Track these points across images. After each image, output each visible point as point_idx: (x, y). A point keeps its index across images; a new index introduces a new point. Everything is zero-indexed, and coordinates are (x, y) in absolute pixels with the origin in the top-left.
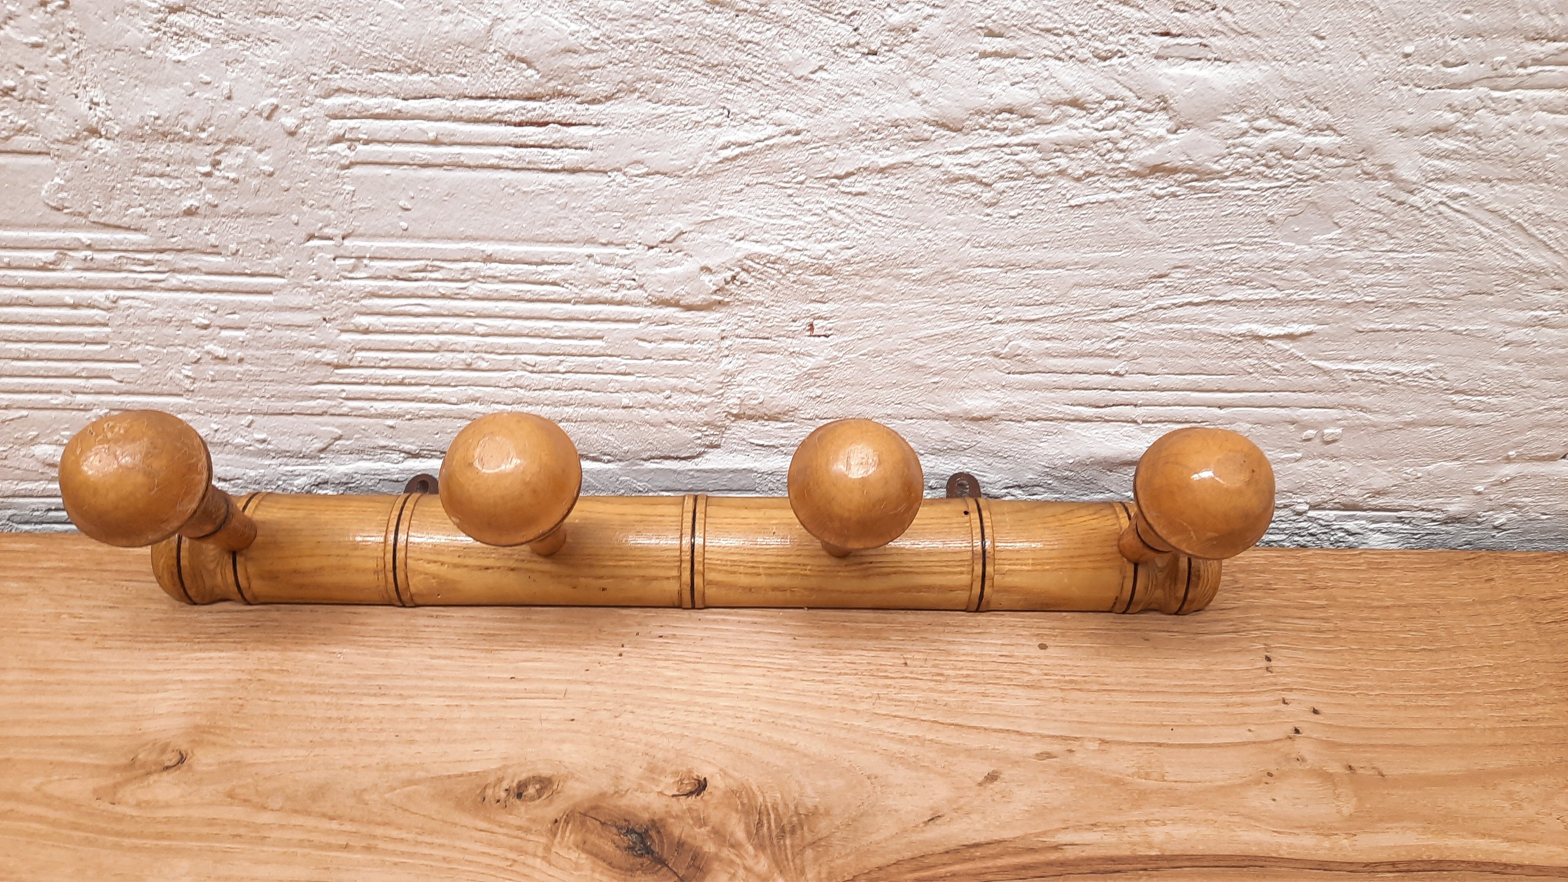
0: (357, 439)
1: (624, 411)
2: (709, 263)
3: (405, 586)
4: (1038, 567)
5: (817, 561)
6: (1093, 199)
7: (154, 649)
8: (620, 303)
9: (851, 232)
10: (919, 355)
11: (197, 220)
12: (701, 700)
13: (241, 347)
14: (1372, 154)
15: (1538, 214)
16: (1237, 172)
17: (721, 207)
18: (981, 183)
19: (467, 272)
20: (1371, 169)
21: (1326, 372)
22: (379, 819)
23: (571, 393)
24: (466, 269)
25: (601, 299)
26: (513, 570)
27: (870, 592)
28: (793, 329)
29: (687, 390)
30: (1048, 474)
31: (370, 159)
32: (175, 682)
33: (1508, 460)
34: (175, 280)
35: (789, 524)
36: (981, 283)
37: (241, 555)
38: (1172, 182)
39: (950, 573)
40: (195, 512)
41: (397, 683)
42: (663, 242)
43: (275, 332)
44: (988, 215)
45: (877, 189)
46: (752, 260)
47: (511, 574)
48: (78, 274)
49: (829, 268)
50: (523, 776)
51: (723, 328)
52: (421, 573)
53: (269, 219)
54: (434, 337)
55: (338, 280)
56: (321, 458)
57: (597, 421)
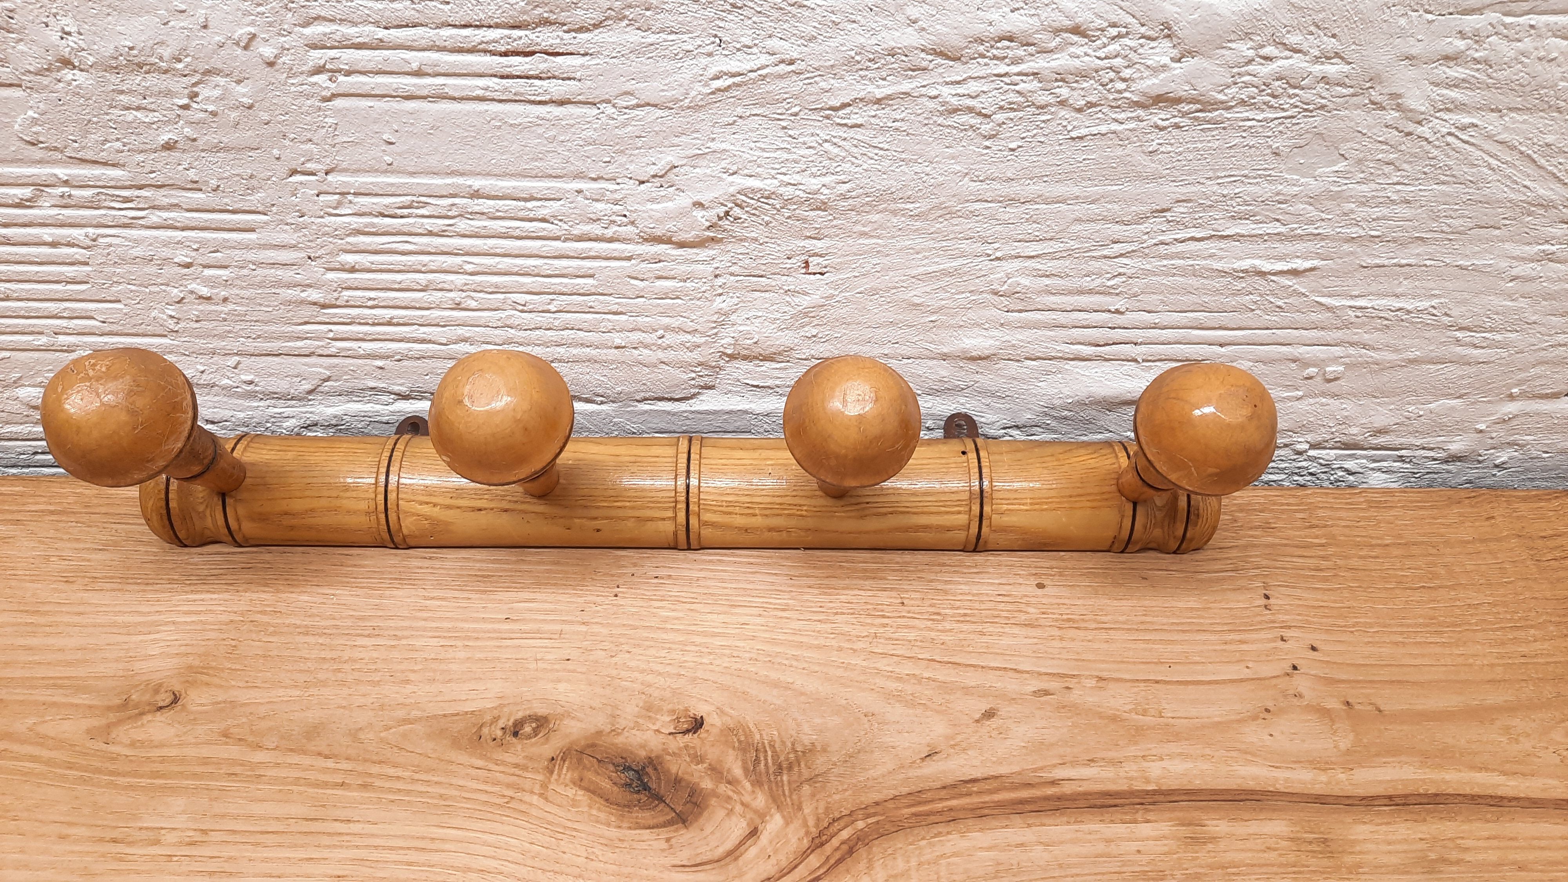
0: (346, 381)
1: (616, 351)
2: (704, 198)
3: (397, 526)
4: (1037, 507)
5: (813, 502)
6: (1094, 130)
7: (144, 591)
8: (611, 240)
9: (847, 166)
10: (916, 294)
11: (176, 154)
12: (698, 639)
13: (225, 286)
14: (1380, 83)
15: (1548, 145)
16: (1243, 102)
17: (714, 139)
18: (980, 114)
19: (454, 208)
20: (1379, 99)
21: (1329, 309)
22: (375, 758)
23: (562, 332)
24: (453, 205)
25: (592, 236)
26: (506, 511)
27: (867, 532)
28: (788, 266)
29: (680, 330)
30: (1046, 414)
31: (352, 91)
32: (167, 623)
33: (1512, 397)
34: (155, 217)
35: (785, 465)
36: (980, 218)
37: (231, 497)
38: (1176, 113)
39: (947, 513)
40: (181, 451)
41: (391, 623)
42: (654, 176)
43: (259, 271)
44: (987, 147)
45: (873, 120)
46: (746, 195)
47: (505, 516)
48: (56, 211)
49: (825, 203)
50: (520, 715)
51: (717, 265)
52: (413, 514)
53: (250, 154)
54: (421, 276)
55: (322, 217)
56: (310, 400)
57: (589, 361)
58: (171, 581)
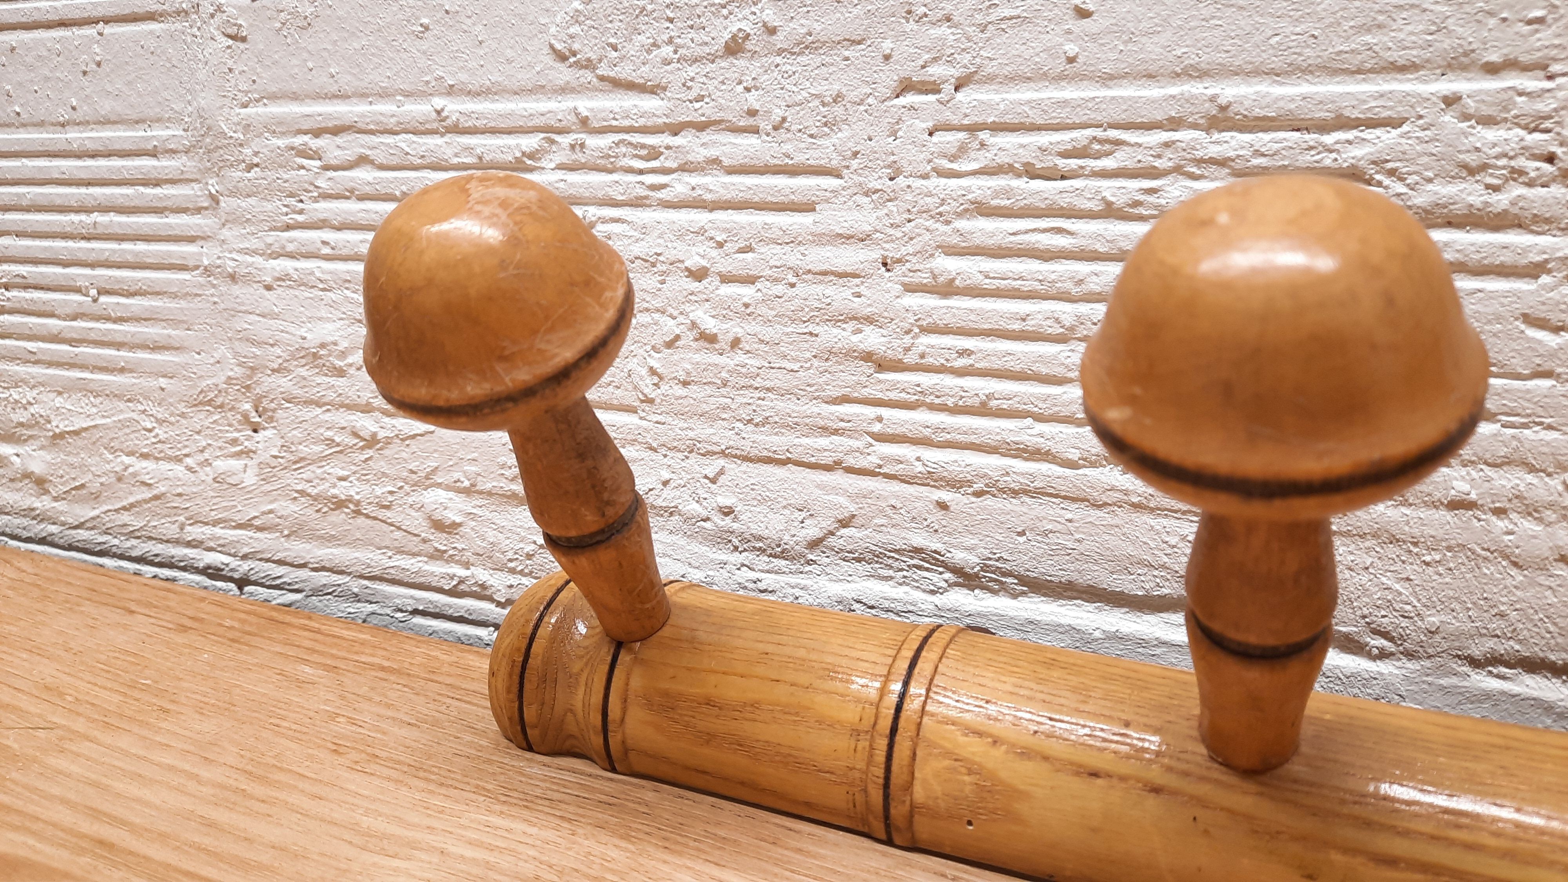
0: (877, 529)
7: (431, 792)
13: (742, 317)
25: (1458, 209)
26: (1156, 790)
34: (681, 186)
37: (631, 651)
43: (800, 288)
47: (1152, 802)
53: (847, 53)
54: (1067, 307)
55: (925, 177)
56: (809, 562)
57: (1375, 536)
58: (479, 790)
